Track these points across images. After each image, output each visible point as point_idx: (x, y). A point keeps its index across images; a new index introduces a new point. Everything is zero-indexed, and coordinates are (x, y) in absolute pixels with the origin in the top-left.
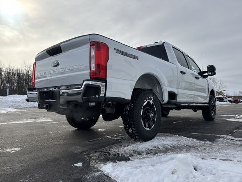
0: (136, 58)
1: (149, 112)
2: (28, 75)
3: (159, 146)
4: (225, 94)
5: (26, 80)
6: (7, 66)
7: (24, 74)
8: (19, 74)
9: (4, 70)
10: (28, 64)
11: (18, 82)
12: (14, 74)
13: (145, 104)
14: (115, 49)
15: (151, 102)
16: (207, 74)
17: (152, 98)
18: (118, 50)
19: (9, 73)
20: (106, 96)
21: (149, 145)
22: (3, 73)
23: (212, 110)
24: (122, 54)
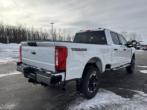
0: (86, 50)
1: (93, 82)
2: (20, 30)
3: (98, 105)
4: (141, 43)
5: (18, 33)
6: (6, 24)
7: (17, 30)
8: (14, 30)
9: (5, 27)
10: (19, 23)
11: (14, 34)
12: (11, 30)
13: (90, 78)
14: (71, 49)
15: (95, 75)
16: (131, 45)
17: (95, 72)
18: (74, 49)
19: (8, 29)
20: (66, 80)
21: (92, 105)
22: (4, 29)
23: (132, 66)
24: (76, 51)
